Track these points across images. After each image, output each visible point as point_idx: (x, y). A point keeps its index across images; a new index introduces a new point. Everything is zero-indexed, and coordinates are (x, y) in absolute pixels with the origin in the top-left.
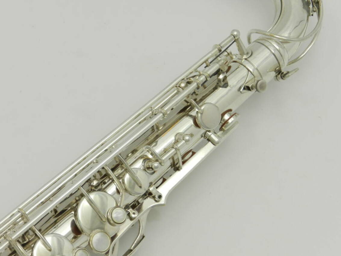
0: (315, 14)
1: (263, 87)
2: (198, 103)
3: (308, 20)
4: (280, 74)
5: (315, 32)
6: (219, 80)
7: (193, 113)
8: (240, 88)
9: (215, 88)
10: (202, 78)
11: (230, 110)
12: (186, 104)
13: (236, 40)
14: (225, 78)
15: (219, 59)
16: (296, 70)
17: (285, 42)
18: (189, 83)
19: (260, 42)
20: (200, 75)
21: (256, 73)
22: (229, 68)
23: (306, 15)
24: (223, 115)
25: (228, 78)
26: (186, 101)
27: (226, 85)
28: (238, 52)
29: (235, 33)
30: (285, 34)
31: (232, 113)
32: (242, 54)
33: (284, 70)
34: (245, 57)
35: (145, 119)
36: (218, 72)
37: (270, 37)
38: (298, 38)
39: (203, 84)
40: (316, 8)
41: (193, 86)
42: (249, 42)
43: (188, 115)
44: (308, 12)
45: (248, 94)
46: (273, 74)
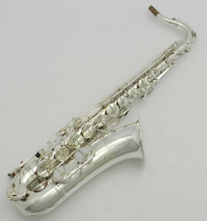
0: (195, 37)
1: (182, 54)
2: (167, 57)
3: (193, 38)
4: (186, 51)
5: (195, 41)
6: (172, 53)
7: (166, 60)
8: (176, 55)
9: (171, 54)
10: (168, 52)
11: (174, 60)
12: (164, 58)
13: (176, 43)
14: (173, 52)
15: (172, 47)
16: (190, 50)
17: (188, 44)
18: (165, 53)
19: (182, 44)
20: (167, 51)
21: (180, 51)
22: (174, 50)
23: (192, 37)
24: (173, 61)
25: (174, 52)
26: (164, 57)
27: (173, 54)
28: (176, 46)
29: (176, 41)
30: (187, 42)
31: (175, 60)
32: (177, 46)
33: (187, 50)
34: (178, 47)
35: (154, 61)
36: (172, 51)
37: (184, 42)
38: (191, 43)
39: (168, 53)
40: (195, 36)
41: (166, 54)
42: (179, 43)
43: (164, 60)
44: (193, 36)
45: (178, 56)
46: (184, 51)
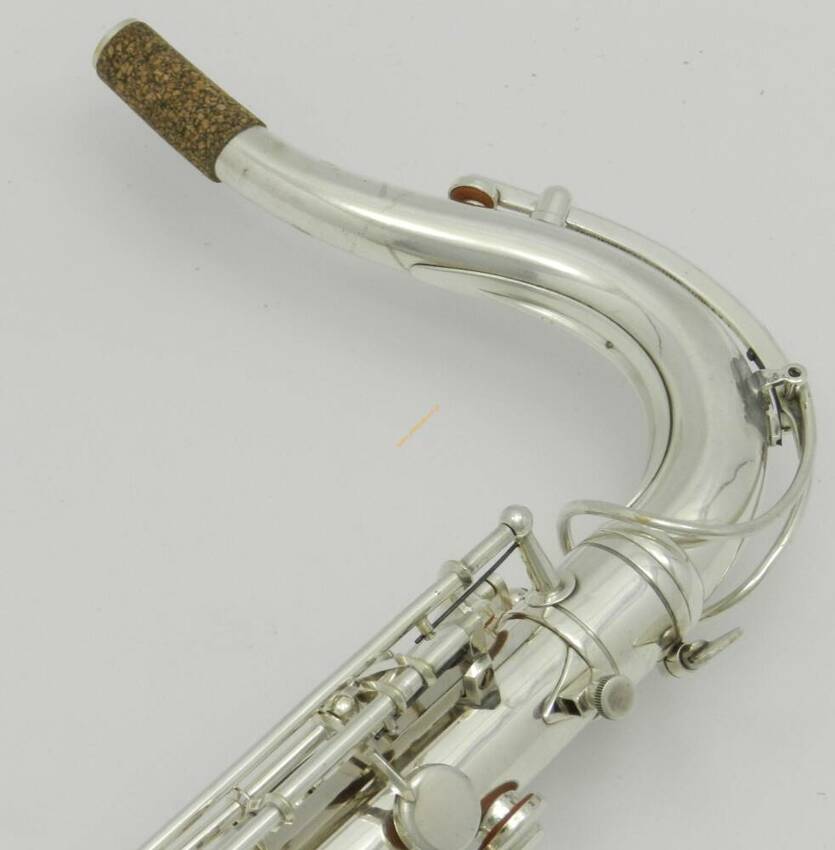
0: (789, 438)
1: (621, 699)
2: (398, 765)
3: (764, 458)
4: (678, 651)
5: (792, 501)
6: (469, 685)
7: (383, 802)
8: (542, 707)
9: (456, 713)
10: (410, 681)
11: (511, 786)
12: (357, 772)
13: (519, 541)
14: (489, 674)
15: (464, 609)
16: (732, 636)
17: (690, 539)
18: (364, 698)
19: (604, 546)
20: (400, 670)
21: (593, 653)
22: (502, 637)
23: (757, 442)
24: (487, 803)
25: (497, 674)
26: (356, 761)
27: (492, 700)
28: (529, 584)
29: (517, 518)
30: (689, 514)
31: (518, 794)
32: (543, 587)
33: (691, 637)
34: (553, 598)
35: (217, 831)
36: (463, 657)
37: (639, 526)
38: (735, 527)
39: (413, 701)
40: (789, 418)
41: (381, 707)
42: (566, 545)
43: (365, 809)
44: (765, 430)
45: (571, 725)
46: (655, 652)
